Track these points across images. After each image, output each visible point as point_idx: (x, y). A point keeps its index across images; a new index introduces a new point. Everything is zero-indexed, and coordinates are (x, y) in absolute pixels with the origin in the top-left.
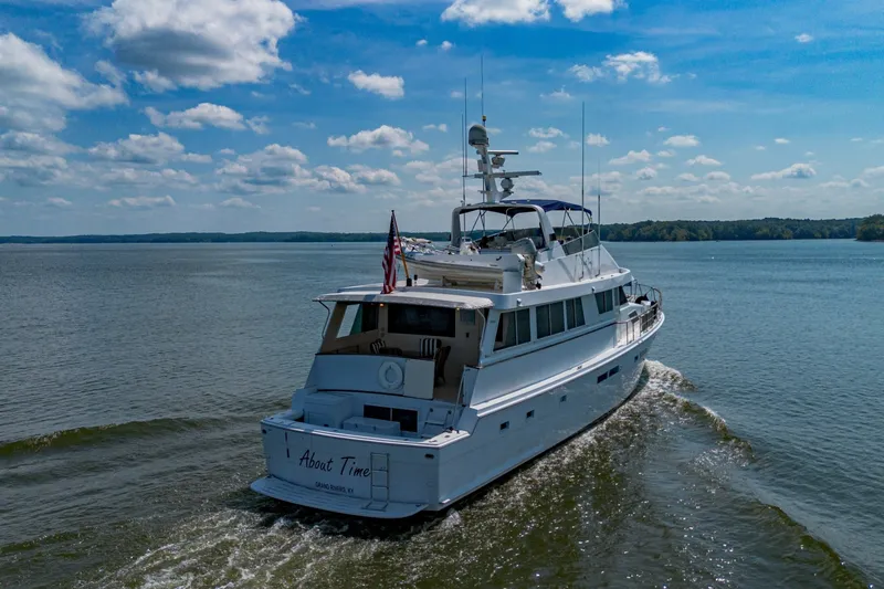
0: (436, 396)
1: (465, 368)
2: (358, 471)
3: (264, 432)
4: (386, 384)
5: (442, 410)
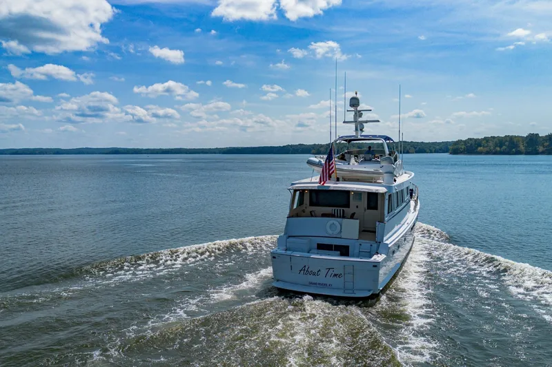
0: (360, 238)
1: (377, 223)
2: (335, 275)
3: (274, 257)
4: (330, 232)
5: (366, 244)
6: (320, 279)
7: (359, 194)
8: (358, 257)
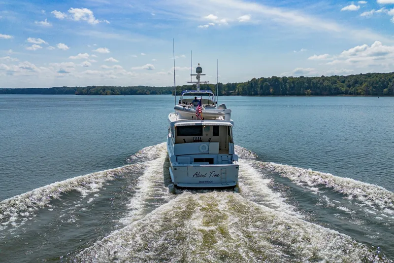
0: (220, 153)
1: (229, 144)
2: (215, 175)
3: (176, 169)
4: (202, 151)
5: (225, 156)
6: (207, 178)
7: (208, 127)
8: (222, 164)
